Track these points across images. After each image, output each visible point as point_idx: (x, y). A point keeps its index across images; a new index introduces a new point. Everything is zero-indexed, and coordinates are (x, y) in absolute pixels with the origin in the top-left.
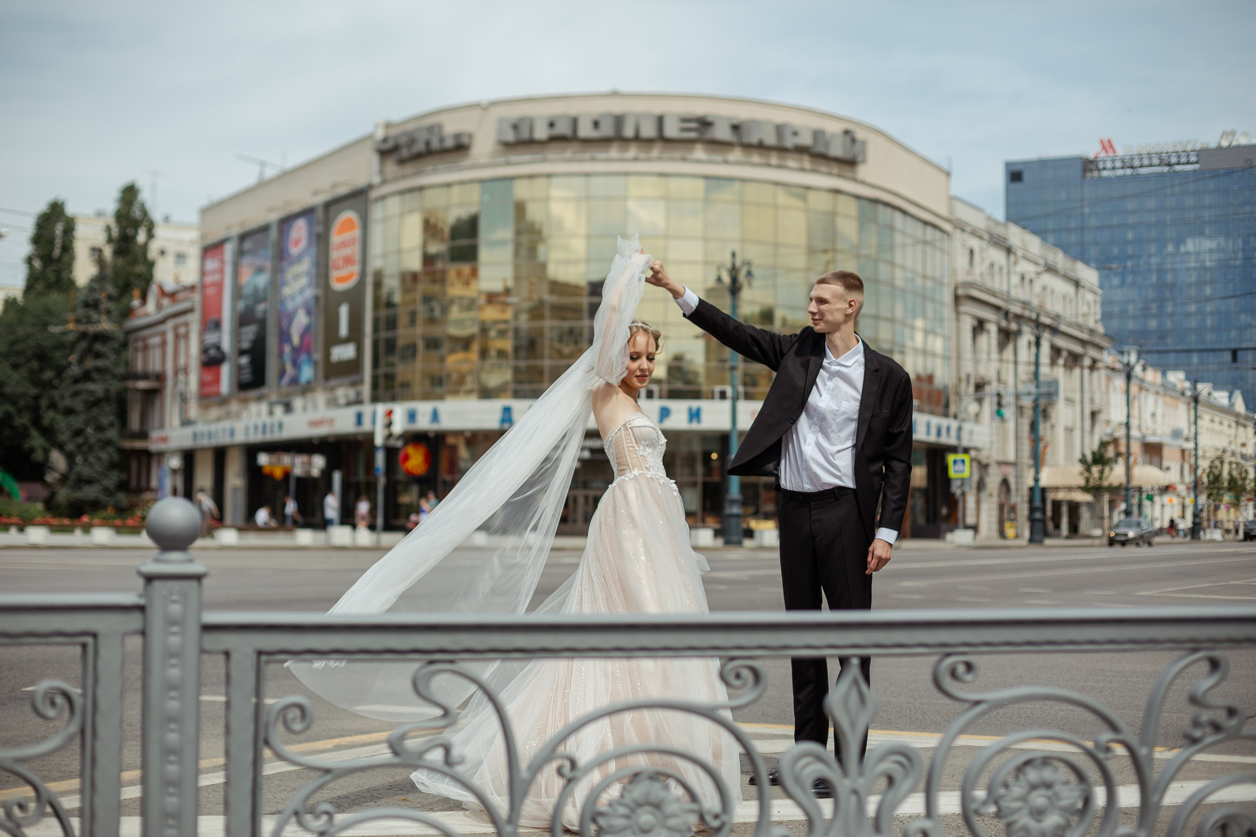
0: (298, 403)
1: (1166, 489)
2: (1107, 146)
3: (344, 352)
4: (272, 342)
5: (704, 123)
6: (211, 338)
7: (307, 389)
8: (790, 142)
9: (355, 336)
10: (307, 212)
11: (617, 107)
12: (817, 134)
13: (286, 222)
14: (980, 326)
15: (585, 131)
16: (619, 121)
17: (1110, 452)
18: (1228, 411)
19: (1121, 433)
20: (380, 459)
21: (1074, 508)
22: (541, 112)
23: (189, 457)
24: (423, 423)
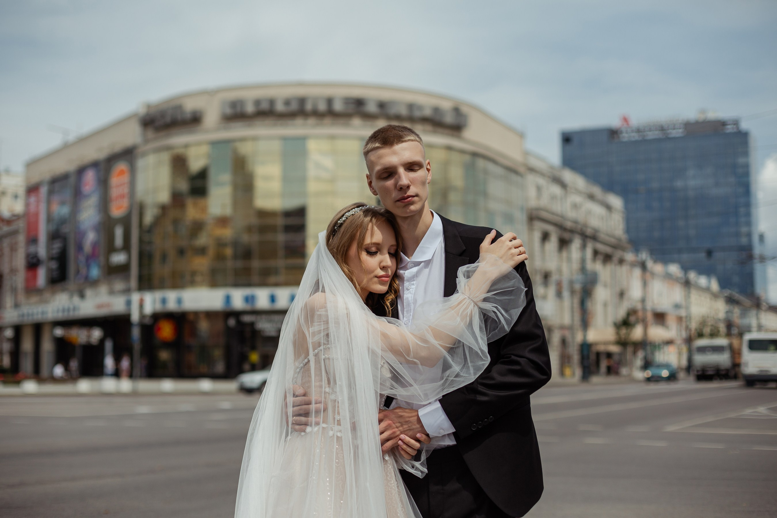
0: (89, 293)
1: (669, 342)
2: (625, 120)
3: (119, 258)
4: (72, 252)
5: (359, 103)
6: (32, 249)
7: (94, 283)
8: (417, 114)
9: (126, 247)
10: (95, 165)
11: (301, 92)
12: (436, 110)
13: (81, 171)
14: (545, 237)
15: (280, 107)
16: (302, 101)
17: (632, 319)
18: (707, 290)
19: (639, 306)
20: (136, 333)
21: (609, 355)
22: (250, 96)
23: (18, 329)
24: (172, 306)
